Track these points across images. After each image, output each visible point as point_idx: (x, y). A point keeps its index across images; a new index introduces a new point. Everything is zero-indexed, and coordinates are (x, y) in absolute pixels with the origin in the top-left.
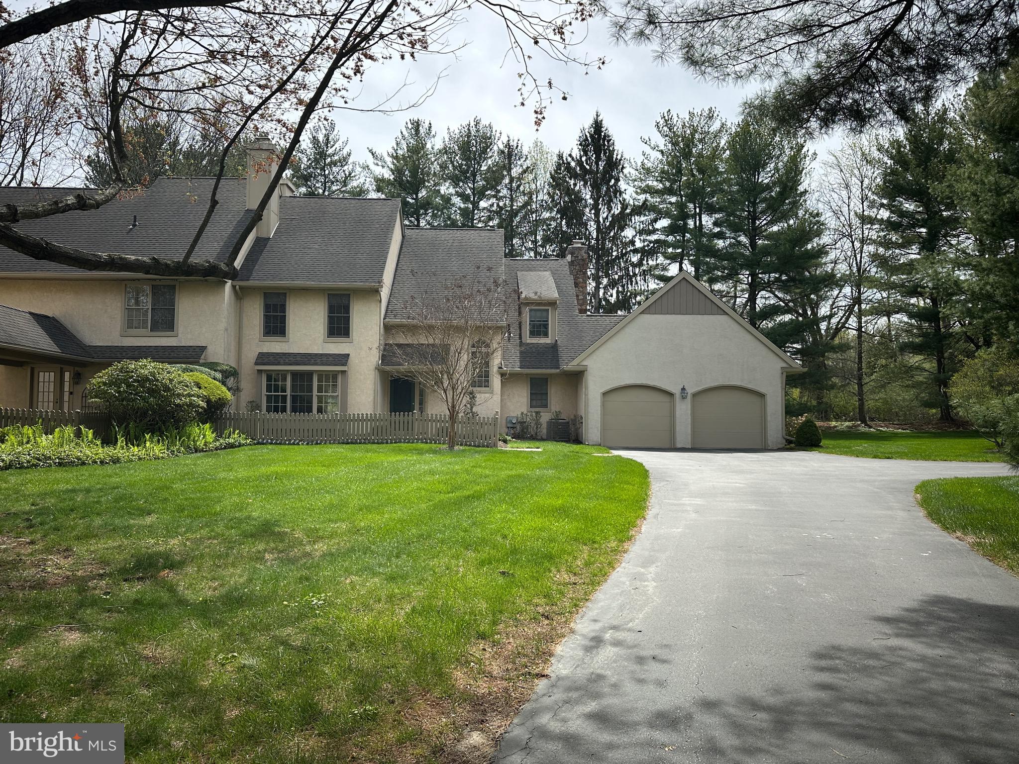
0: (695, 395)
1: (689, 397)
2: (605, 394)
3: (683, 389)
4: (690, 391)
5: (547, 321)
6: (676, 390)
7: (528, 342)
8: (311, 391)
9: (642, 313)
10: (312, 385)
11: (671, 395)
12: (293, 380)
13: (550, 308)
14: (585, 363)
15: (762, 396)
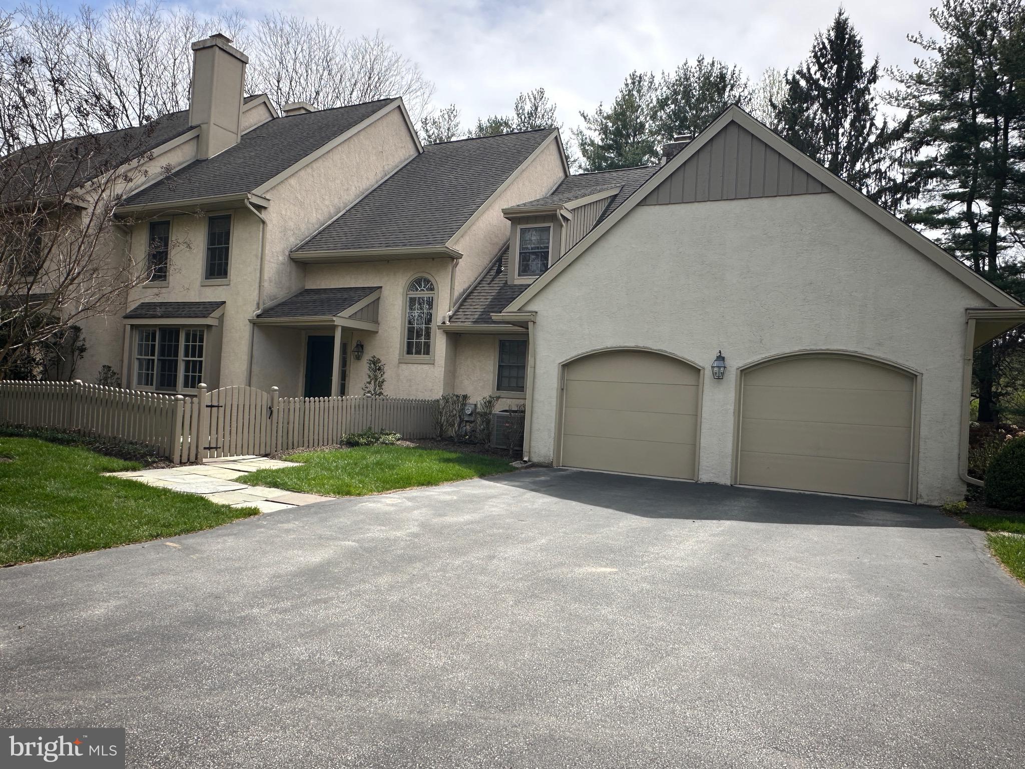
0: (746, 372)
1: (732, 376)
2: (567, 366)
3: (721, 358)
4: (735, 363)
5: (548, 248)
6: (704, 359)
7: (517, 282)
8: (176, 355)
9: (642, 203)
10: (177, 347)
11: (696, 371)
12: (163, 339)
13: (551, 225)
14: (532, 307)
15: (911, 377)
